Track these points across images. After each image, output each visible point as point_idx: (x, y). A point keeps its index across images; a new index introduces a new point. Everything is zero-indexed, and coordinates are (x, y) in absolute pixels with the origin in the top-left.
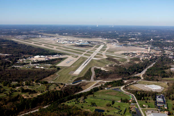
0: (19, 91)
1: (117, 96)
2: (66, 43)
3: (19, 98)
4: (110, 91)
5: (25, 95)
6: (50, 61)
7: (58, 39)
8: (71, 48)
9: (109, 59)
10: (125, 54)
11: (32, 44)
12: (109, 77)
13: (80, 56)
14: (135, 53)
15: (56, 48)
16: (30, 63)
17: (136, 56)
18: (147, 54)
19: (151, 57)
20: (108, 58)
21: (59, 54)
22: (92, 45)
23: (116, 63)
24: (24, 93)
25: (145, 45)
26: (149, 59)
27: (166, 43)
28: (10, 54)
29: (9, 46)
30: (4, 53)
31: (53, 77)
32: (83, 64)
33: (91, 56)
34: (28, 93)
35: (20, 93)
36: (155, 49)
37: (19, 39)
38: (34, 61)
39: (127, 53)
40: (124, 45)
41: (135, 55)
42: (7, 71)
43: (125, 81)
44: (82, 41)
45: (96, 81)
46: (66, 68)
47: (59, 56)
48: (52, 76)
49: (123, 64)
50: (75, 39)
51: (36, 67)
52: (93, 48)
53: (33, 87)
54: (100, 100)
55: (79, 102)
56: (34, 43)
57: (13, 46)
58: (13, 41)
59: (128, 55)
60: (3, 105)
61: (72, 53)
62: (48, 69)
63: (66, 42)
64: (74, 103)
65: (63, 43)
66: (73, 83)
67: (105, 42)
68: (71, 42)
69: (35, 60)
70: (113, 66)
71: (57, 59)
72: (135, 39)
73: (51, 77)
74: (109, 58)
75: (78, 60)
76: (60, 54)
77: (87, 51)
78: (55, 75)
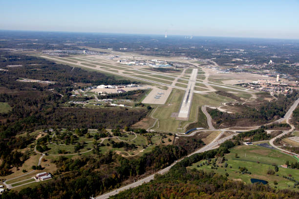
0: (108, 145)
1: (272, 157)
2: (135, 65)
3: (113, 157)
4: (256, 148)
5: (120, 152)
6: (126, 95)
7: (117, 57)
8: (149, 74)
9: (221, 93)
10: (241, 85)
11: (79, 64)
12: (238, 124)
13: (171, 87)
14: (257, 84)
15: (124, 73)
16: (96, 98)
17: (261, 89)
18: (276, 85)
19: (286, 91)
20: (218, 92)
21: (133, 83)
22: (178, 69)
23: (236, 101)
24: (117, 148)
25: (265, 71)
26: (285, 95)
27: (297, 68)
28: (53, 81)
29: (45, 67)
30: (43, 80)
31: (148, 122)
32: (184, 101)
33: (189, 88)
34: (123, 149)
35: (110, 148)
36: (285, 77)
37: (52, 56)
38: (100, 94)
39: (243, 84)
40: (231, 70)
41: (258, 87)
42: (66, 111)
43: (269, 132)
44: (158, 62)
45: (218, 130)
46: (161, 107)
47: (137, 86)
48: (145, 120)
49: (248, 101)
50: (144, 58)
51: (112, 105)
52: (183, 73)
53: (127, 138)
54: (251, 163)
55: (218, 166)
56: (82, 63)
57: (51, 68)
58: (44, 59)
59: (246, 86)
60: (94, 168)
61: (155, 82)
62: (131, 107)
63: (134, 63)
64: (210, 167)
65: (130, 65)
66: (188, 133)
67: (197, 65)
68: (143, 64)
69: (101, 92)
70: (233, 104)
71: (135, 91)
72: (242, 60)
73: (145, 122)
74: (220, 91)
75: (172, 93)
76: (136, 83)
77: (176, 79)
78: (150, 118)
